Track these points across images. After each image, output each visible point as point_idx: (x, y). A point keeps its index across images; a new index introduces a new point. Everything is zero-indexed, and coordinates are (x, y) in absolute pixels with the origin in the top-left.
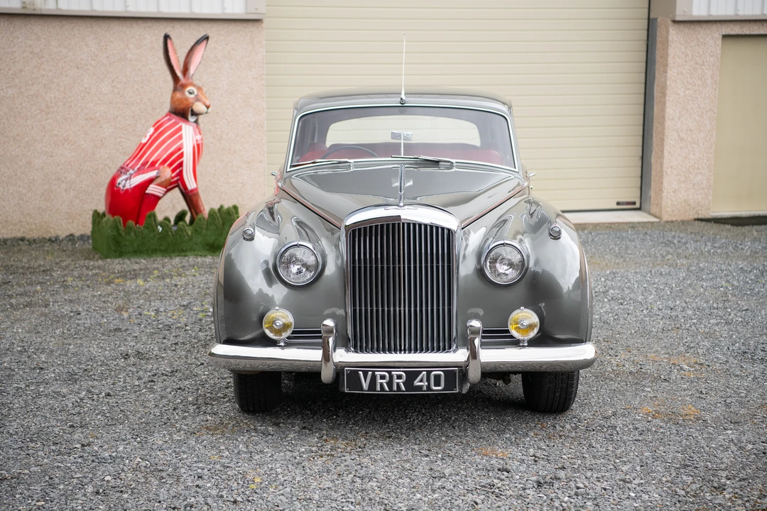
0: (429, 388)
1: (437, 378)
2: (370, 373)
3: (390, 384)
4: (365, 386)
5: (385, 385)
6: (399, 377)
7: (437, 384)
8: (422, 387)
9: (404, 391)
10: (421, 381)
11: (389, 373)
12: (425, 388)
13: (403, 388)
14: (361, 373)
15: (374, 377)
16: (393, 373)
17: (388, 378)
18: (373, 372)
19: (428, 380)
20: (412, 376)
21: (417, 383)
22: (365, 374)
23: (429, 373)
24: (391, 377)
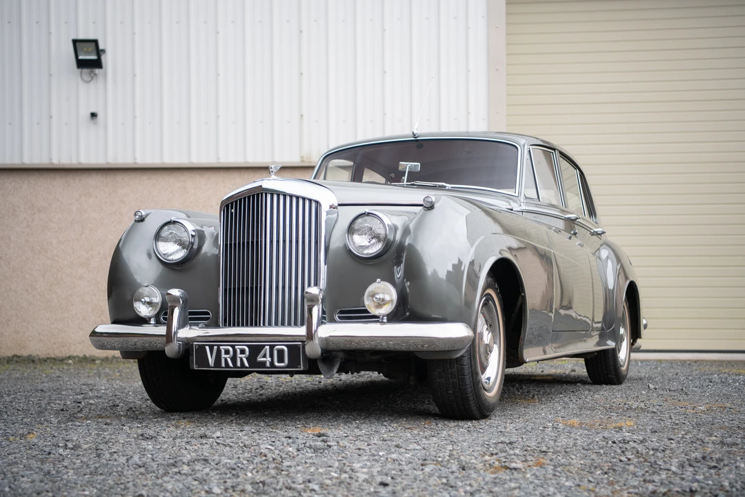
0: (272, 363)
1: (281, 352)
2: (215, 347)
3: (234, 359)
4: (211, 361)
5: (229, 360)
6: (243, 352)
7: (281, 360)
8: (265, 362)
9: (247, 368)
10: (265, 356)
11: (233, 347)
12: (268, 364)
13: (247, 364)
14: (207, 348)
15: (219, 351)
16: (236, 347)
17: (231, 353)
18: (218, 346)
19: (272, 356)
20: (255, 350)
21: (260, 359)
22: (211, 348)
23: (272, 347)
24: (235, 351)
